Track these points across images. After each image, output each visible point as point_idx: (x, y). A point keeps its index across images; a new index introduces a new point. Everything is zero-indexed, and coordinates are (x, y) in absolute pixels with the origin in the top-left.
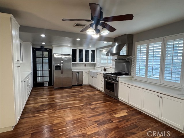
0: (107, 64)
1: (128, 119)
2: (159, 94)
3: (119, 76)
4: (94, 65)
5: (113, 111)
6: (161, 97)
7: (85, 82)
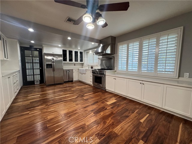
0: (93, 63)
1: (118, 105)
2: (141, 82)
3: (106, 71)
4: (82, 64)
5: (104, 99)
6: (143, 84)
7: (75, 79)
